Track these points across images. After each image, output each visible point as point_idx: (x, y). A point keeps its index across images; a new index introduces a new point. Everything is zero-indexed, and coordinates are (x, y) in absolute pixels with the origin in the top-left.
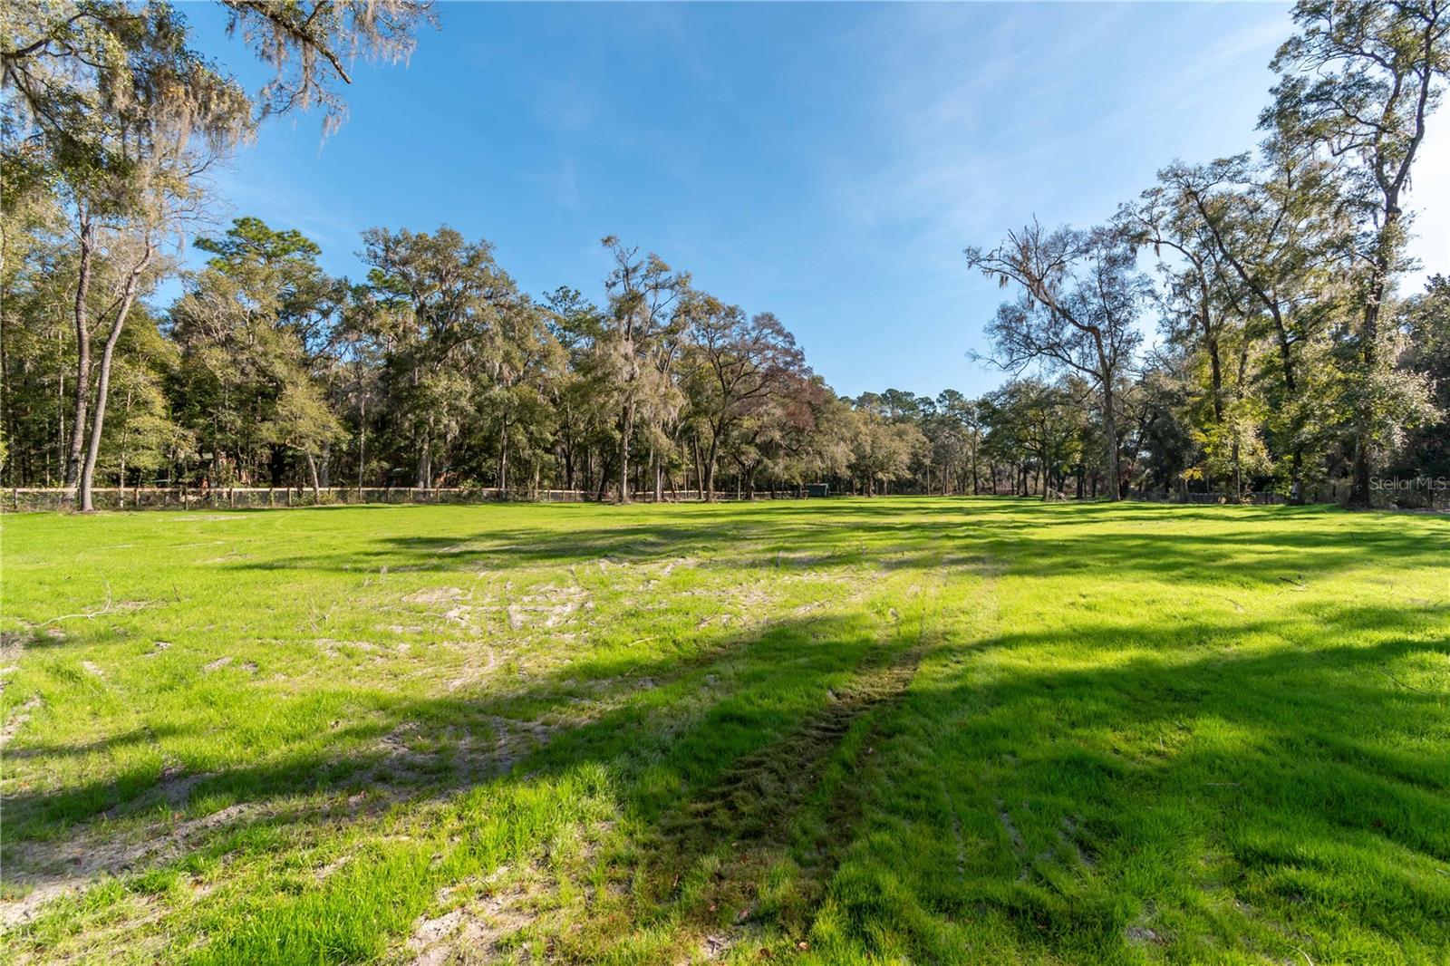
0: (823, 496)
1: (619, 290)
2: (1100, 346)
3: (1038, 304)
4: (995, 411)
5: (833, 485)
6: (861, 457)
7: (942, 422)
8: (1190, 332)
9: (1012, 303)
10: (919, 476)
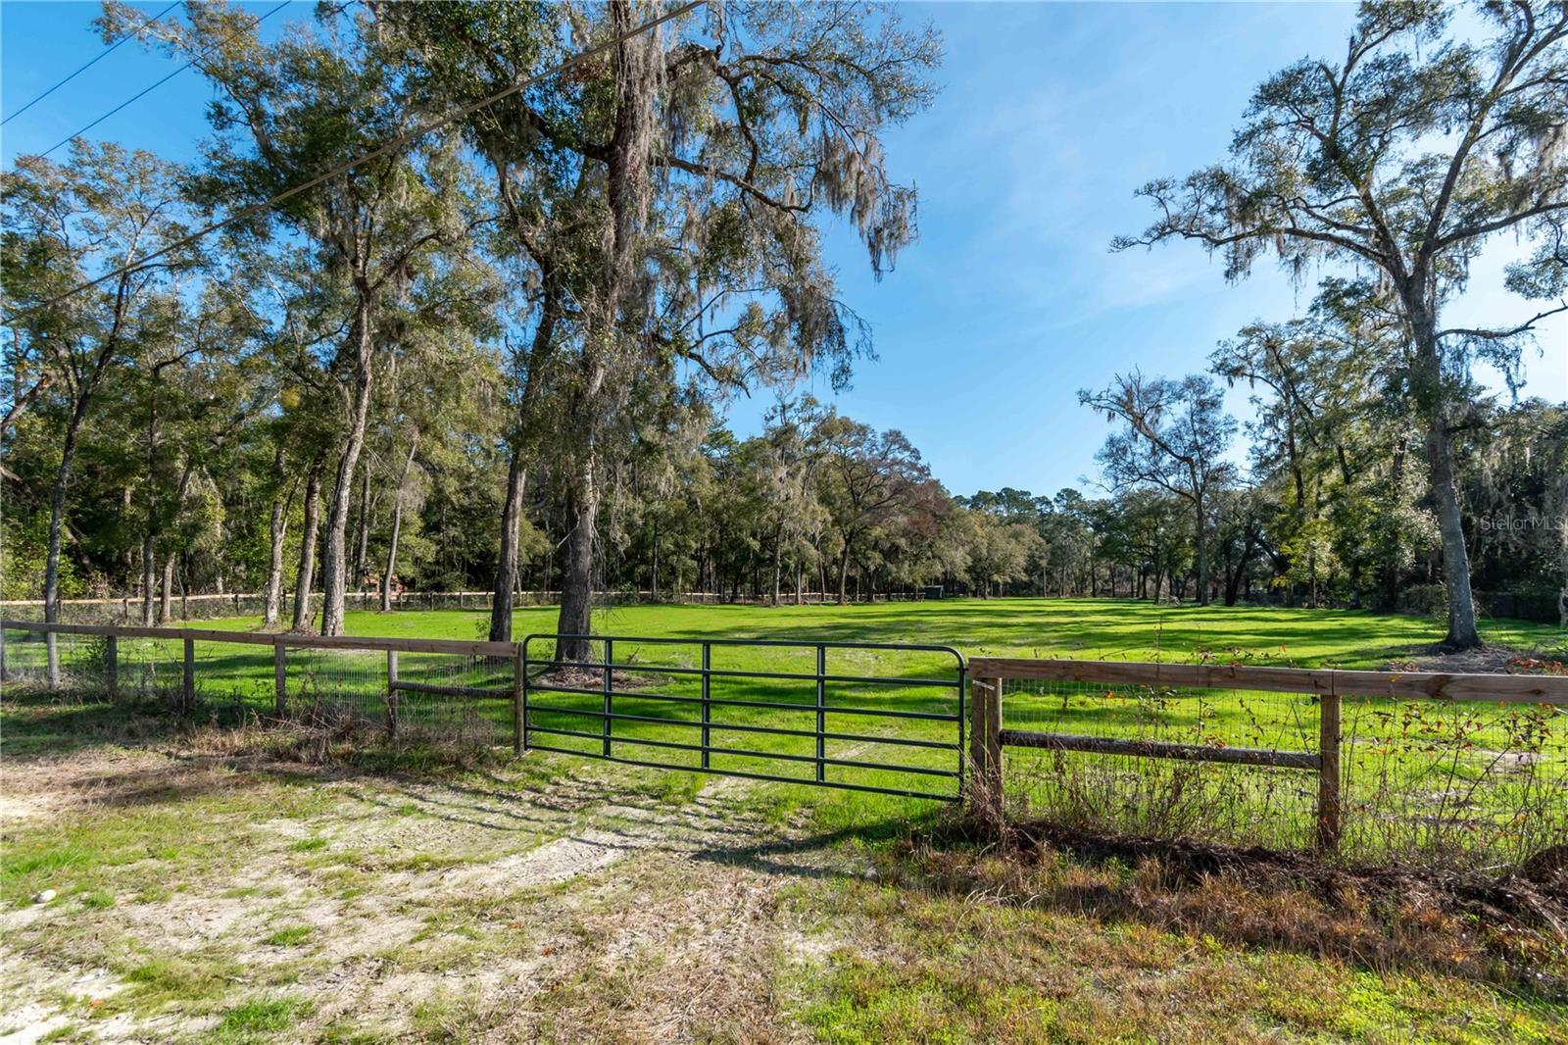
0: (937, 598)
1: (777, 422)
2: (1193, 473)
3: (1141, 436)
4: (1109, 518)
5: (949, 587)
6: (977, 560)
7: (1060, 522)
8: (1278, 458)
9: (1118, 435)
10: (1035, 578)
